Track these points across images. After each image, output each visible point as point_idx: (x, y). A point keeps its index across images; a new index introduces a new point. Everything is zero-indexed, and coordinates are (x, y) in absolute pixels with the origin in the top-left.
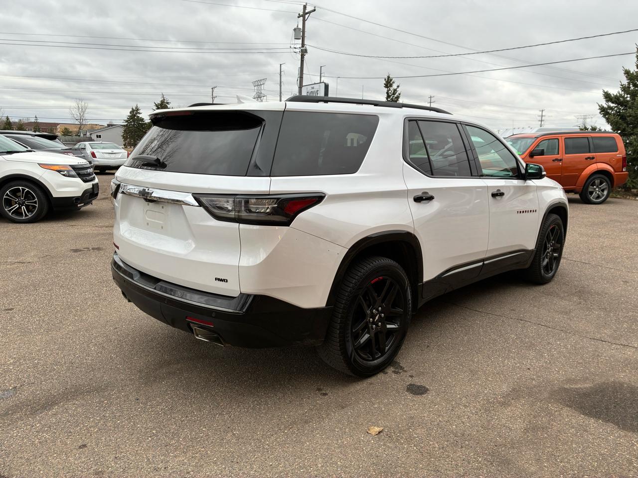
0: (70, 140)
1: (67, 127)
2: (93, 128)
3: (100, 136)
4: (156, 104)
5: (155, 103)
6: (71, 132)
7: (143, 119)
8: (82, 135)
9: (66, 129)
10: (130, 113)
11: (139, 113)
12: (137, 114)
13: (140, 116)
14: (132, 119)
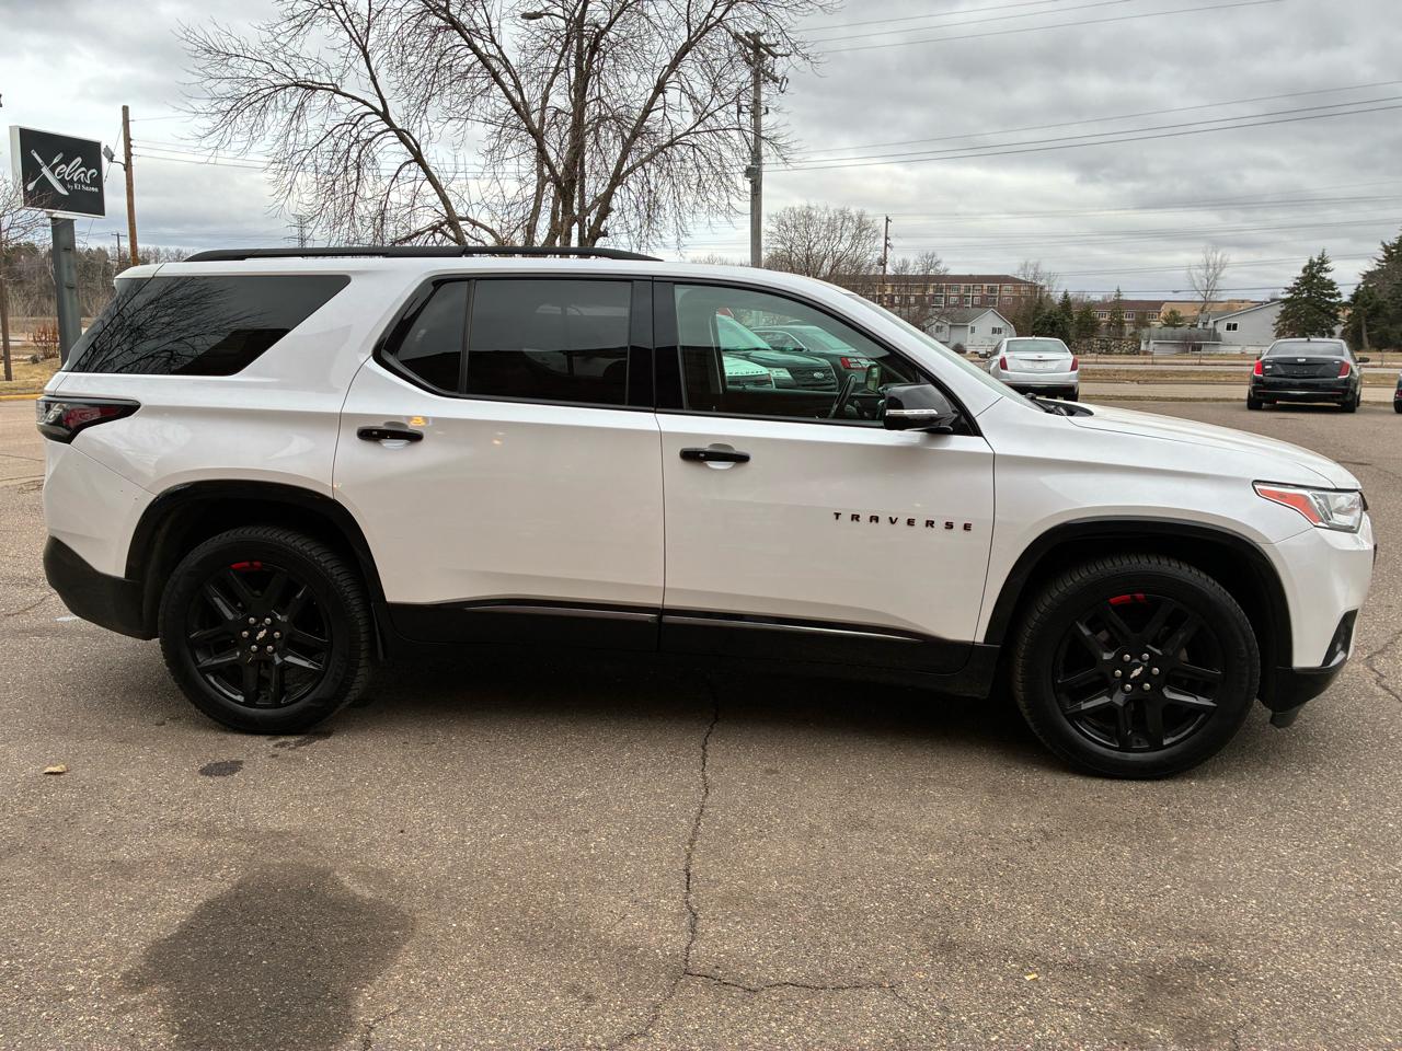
0: (1169, 337)
1: (1176, 307)
2: (1231, 308)
3: (1235, 327)
4: (1385, 246)
5: (1383, 243)
6: (1182, 319)
7: (1333, 283)
8: (1200, 325)
9: (1173, 312)
10: (1304, 271)
11: (1327, 270)
12: (1318, 272)
13: (1328, 276)
14: (1304, 284)
